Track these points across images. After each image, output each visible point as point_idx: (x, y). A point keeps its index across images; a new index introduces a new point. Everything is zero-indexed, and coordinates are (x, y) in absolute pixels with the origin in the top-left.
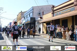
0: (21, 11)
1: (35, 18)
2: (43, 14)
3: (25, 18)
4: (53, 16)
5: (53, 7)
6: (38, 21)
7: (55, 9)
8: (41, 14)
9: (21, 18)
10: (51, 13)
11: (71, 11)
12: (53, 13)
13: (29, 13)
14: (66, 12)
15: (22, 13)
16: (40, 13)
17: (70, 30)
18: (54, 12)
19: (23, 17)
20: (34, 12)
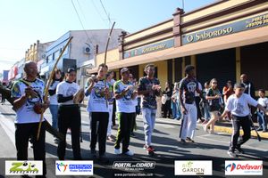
0: (38, 41)
1: (75, 61)
2: (97, 52)
3: (47, 59)
4: (123, 58)
5: (124, 34)
6: (84, 68)
7: (127, 40)
8: (93, 50)
9: (35, 58)
10: (118, 50)
11: (165, 48)
12: (123, 51)
13: (59, 48)
14: (155, 50)
15: (39, 47)
16: (88, 50)
17: (164, 93)
18: (126, 48)
19: (43, 57)
20: (73, 46)
